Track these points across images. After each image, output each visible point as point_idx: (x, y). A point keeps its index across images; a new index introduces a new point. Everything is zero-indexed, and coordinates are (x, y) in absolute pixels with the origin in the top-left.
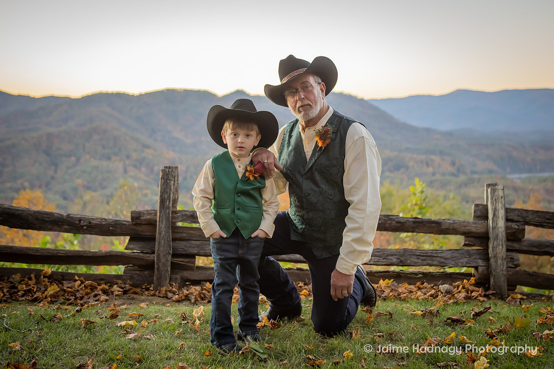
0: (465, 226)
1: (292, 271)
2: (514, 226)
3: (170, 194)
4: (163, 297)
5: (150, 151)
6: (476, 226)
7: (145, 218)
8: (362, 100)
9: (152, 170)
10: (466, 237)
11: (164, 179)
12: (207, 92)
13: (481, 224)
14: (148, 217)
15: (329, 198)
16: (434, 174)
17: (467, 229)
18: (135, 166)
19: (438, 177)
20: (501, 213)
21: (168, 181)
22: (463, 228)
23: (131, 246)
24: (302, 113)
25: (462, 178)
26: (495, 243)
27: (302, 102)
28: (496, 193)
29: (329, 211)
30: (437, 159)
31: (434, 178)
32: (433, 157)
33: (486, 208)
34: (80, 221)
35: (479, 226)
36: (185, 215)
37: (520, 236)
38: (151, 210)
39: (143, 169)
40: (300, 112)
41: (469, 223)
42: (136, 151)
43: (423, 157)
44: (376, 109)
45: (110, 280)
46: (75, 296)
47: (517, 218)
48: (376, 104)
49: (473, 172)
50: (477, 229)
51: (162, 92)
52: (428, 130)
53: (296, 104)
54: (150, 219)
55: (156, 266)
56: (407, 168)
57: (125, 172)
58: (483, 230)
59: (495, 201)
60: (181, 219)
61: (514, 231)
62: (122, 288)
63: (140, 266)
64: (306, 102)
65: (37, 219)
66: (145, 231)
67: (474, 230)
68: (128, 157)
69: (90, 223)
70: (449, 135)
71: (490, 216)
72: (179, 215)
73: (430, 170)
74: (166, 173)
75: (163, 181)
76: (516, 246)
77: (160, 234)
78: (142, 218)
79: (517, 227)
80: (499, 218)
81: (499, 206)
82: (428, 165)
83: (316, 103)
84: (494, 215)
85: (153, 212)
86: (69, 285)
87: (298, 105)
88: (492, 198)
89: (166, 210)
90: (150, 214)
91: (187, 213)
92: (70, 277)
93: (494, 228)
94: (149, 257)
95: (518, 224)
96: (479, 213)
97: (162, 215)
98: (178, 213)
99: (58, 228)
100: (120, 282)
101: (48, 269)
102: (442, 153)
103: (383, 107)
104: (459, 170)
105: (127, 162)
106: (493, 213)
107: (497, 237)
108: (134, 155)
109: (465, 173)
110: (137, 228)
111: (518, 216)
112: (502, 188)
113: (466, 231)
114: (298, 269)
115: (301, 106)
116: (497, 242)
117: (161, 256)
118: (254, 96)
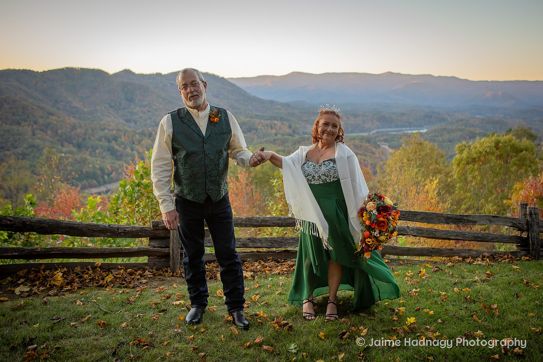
1: (254, 253)
4: (180, 277)
5: (54, 118)
8: (223, 78)
9: (56, 133)
12: (100, 70)
16: (276, 135)
18: (42, 130)
19: (279, 136)
23: (152, 244)
24: (193, 101)
25: (297, 137)
27: (192, 94)
30: (278, 123)
31: (276, 137)
32: (275, 122)
34: (118, 229)
39: (49, 132)
40: (191, 100)
42: (42, 117)
43: (268, 122)
44: (234, 85)
45: (141, 267)
46: (125, 281)
48: (233, 82)
49: (304, 133)
51: (62, 70)
52: (272, 102)
55: (171, 257)
56: (257, 130)
57: (34, 134)
62: (152, 272)
63: (158, 256)
64: (195, 93)
65: (89, 230)
66: (161, 233)
68: (35, 123)
69: (125, 230)
70: (287, 105)
73: (274, 131)
77: (173, 236)
82: (272, 128)
83: (202, 94)
86: (117, 273)
87: (189, 96)
92: (115, 266)
94: (165, 250)
99: (103, 235)
100: (148, 267)
101: (99, 261)
102: (282, 119)
103: (238, 84)
104: (294, 132)
105: (35, 126)
108: (41, 121)
109: (298, 134)
110: (156, 232)
114: (257, 252)
115: (191, 97)
117: (175, 250)
118: (139, 74)
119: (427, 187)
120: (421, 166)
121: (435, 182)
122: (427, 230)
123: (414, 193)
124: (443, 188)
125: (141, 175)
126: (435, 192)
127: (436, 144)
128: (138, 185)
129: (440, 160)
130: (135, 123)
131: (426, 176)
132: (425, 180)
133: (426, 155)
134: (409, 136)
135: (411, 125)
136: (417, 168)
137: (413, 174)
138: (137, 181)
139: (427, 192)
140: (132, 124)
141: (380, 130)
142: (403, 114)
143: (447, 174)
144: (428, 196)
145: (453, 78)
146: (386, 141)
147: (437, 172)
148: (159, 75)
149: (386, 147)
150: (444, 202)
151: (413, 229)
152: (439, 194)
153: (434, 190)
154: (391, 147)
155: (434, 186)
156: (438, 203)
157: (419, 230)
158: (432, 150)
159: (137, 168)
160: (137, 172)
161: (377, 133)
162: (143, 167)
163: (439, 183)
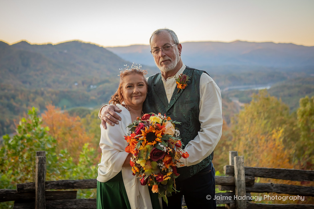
0: (222, 180)
2: (249, 178)
3: (44, 173)
6: (228, 179)
7: (26, 188)
10: (222, 186)
11: (40, 163)
13: (230, 178)
14: (29, 188)
15: (186, 129)
17: (223, 182)
20: (243, 172)
21: (43, 164)
22: (220, 181)
23: (17, 207)
24: (164, 66)
26: (240, 190)
27: (164, 59)
28: (239, 160)
29: (186, 139)
33: (232, 168)
35: (230, 179)
36: (53, 184)
37: (252, 184)
38: (30, 183)
41: (224, 178)
47: (250, 173)
50: (228, 181)
53: (159, 60)
54: (30, 189)
58: (231, 181)
59: (239, 164)
60: (51, 187)
61: (249, 181)
64: (167, 58)
67: (227, 182)
71: (236, 173)
72: (49, 184)
74: (41, 160)
75: (39, 165)
76: (249, 189)
77: (38, 199)
78: (25, 189)
79: (250, 179)
80: (241, 175)
81: (241, 168)
83: (174, 59)
84: (239, 173)
85: (32, 184)
87: (161, 61)
88: (237, 163)
89: (42, 183)
90: (30, 185)
91: (54, 183)
93: (238, 181)
95: (251, 177)
96: (229, 171)
97: (39, 187)
98: (48, 184)
106: (238, 172)
107: (240, 186)
110: (20, 195)
111: (251, 172)
112: (243, 157)
113: (223, 183)
115: (163, 61)
116: (241, 189)
118: (33, 45)
119: (274, 136)
120: (268, 117)
121: (281, 131)
122: (291, 187)
123: (263, 141)
124: (288, 136)
125: (24, 130)
126: (281, 140)
127: (280, 99)
128: (22, 139)
129: (285, 112)
130: (30, 83)
131: (273, 126)
132: (273, 129)
133: (272, 108)
134: (257, 92)
135: (257, 83)
136: (265, 119)
137: (263, 125)
138: (20, 136)
139: (275, 140)
140: (28, 85)
141: (231, 88)
142: (250, 74)
143: (292, 124)
144: (275, 144)
145: (291, 44)
146: (236, 96)
147: (282, 123)
148: (50, 45)
149: (236, 101)
150: (290, 148)
151: (277, 187)
152: (284, 141)
153: (280, 138)
154: (242, 101)
155: (280, 135)
156: (284, 149)
157: (283, 187)
158: (278, 104)
159: (20, 124)
160: (20, 127)
161: (229, 90)
162: (25, 123)
163: (285, 132)
